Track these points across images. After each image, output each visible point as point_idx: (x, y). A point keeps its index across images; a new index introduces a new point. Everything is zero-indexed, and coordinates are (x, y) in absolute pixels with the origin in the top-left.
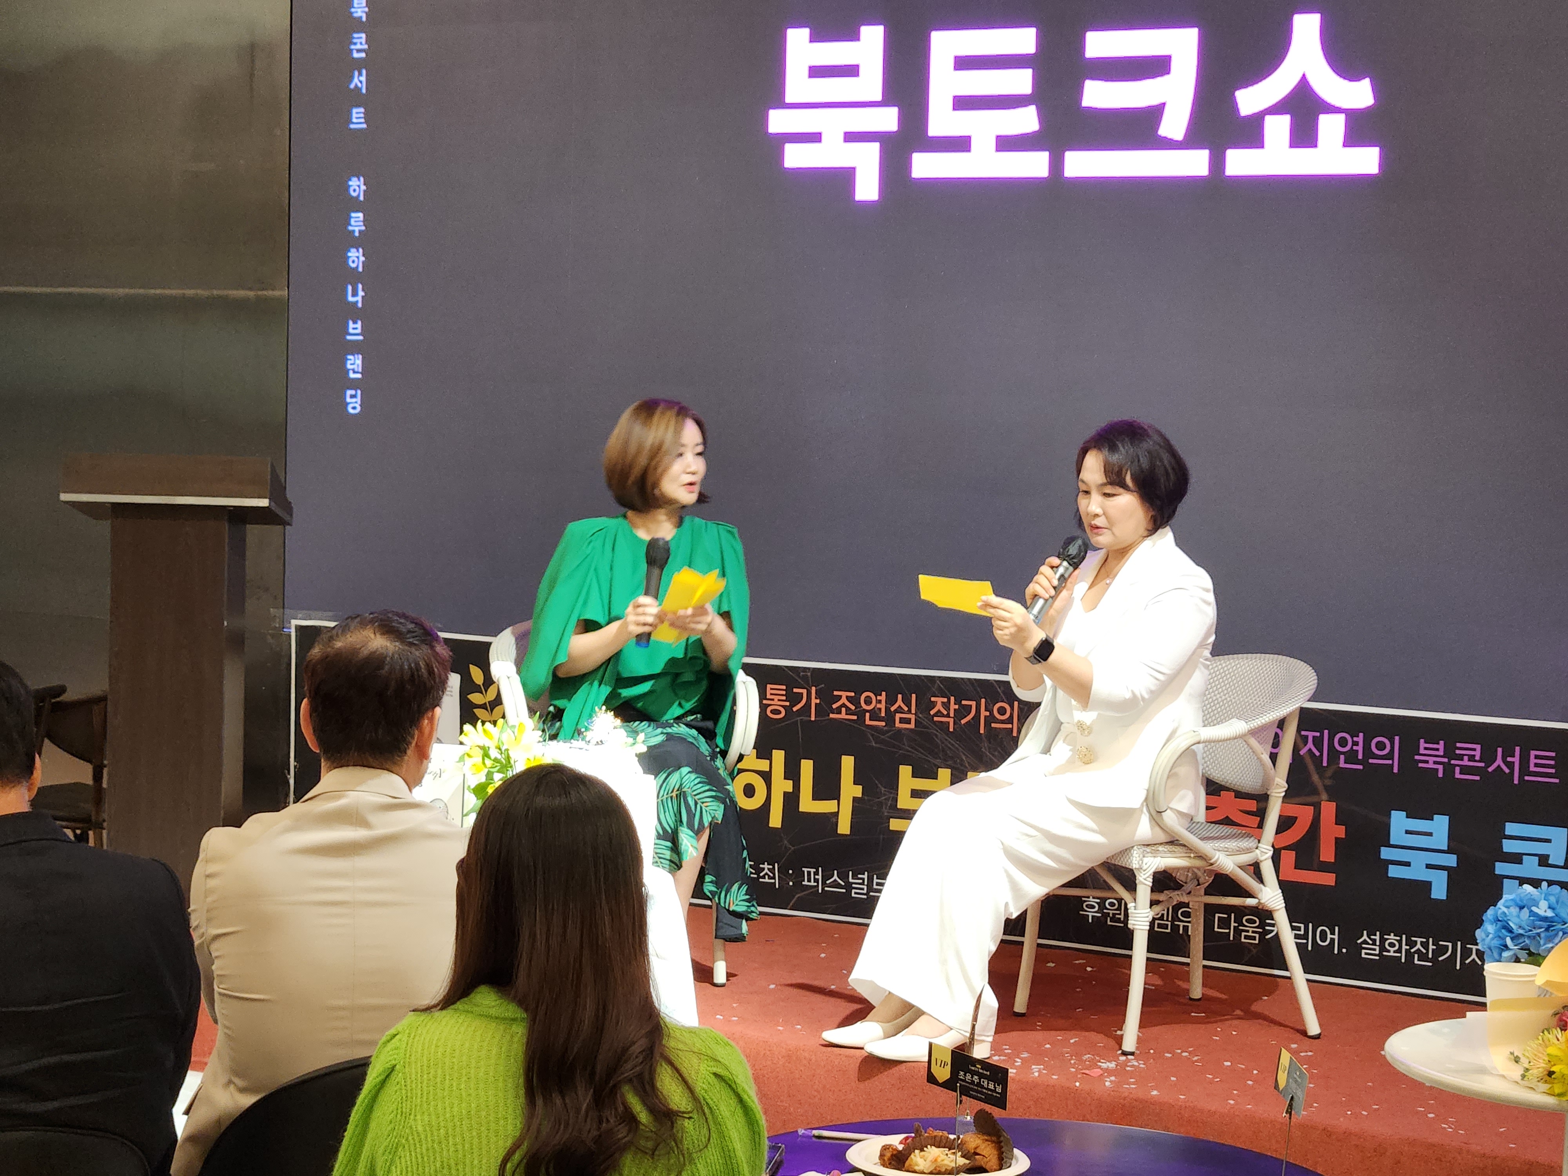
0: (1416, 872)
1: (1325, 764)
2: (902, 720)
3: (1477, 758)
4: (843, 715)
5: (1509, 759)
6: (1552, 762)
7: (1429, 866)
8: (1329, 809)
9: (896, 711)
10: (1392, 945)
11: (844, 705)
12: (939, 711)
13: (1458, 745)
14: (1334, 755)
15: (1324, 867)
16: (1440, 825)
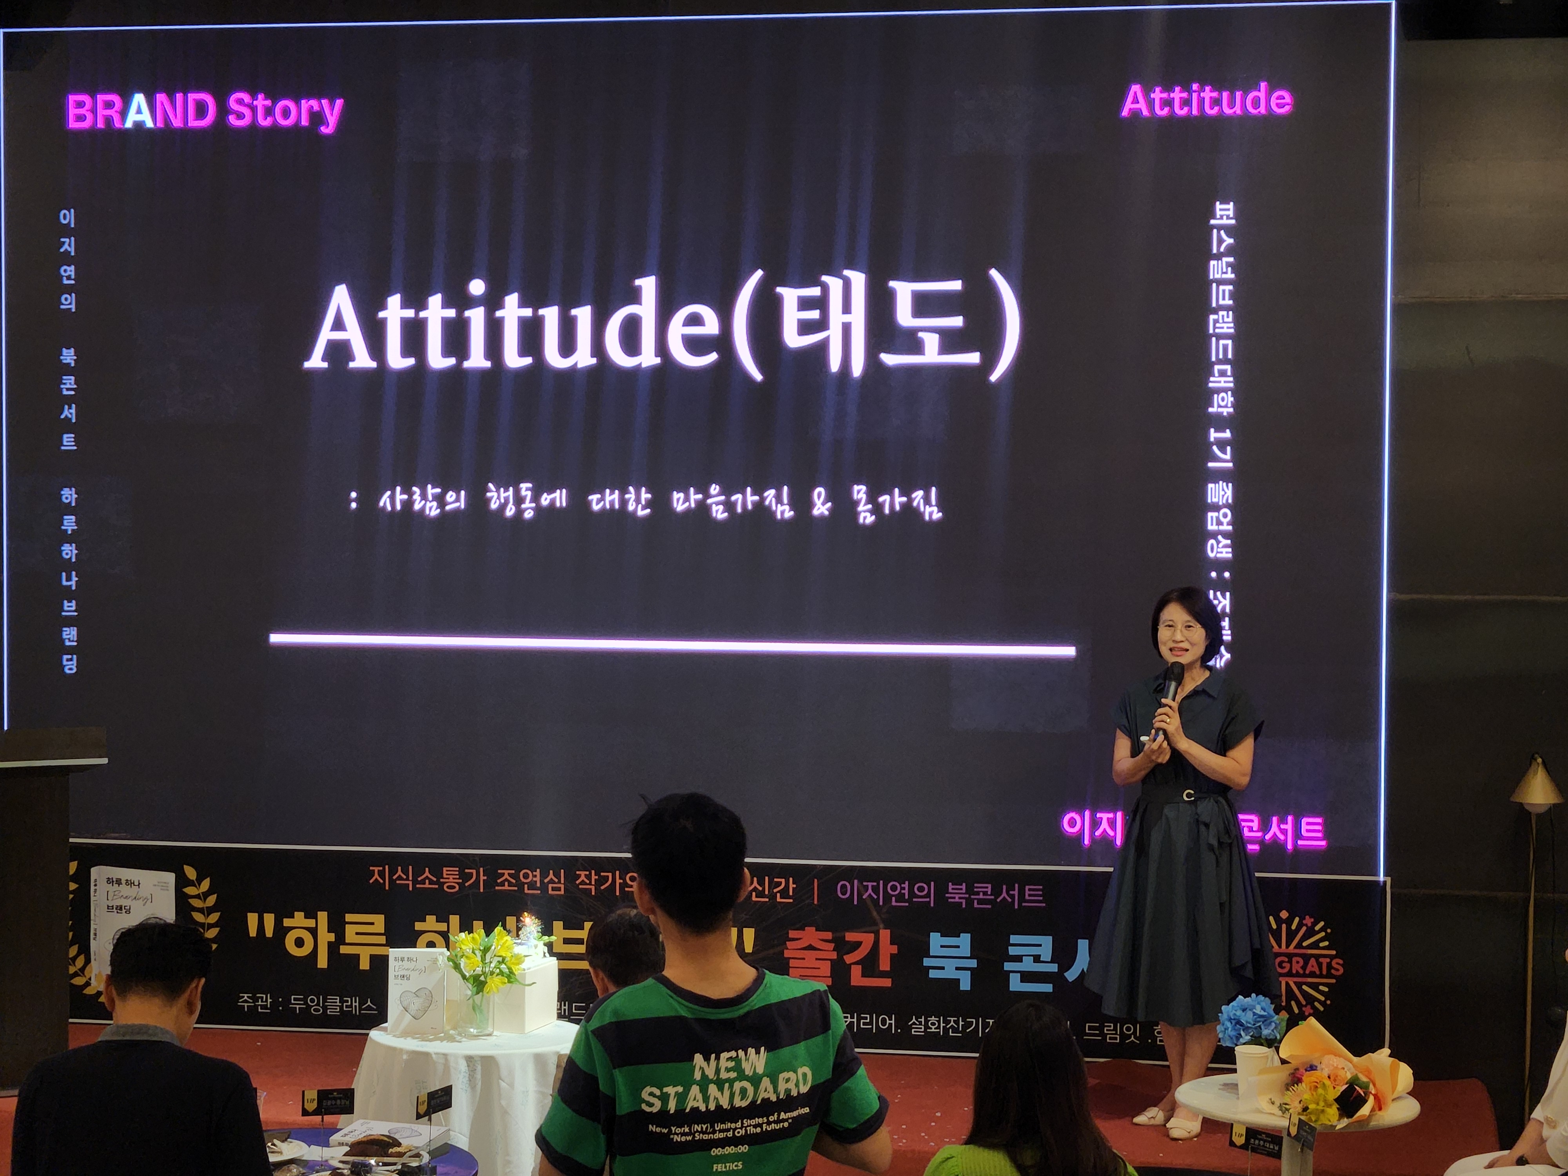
0: (949, 973)
1: (881, 903)
2: (553, 889)
3: (989, 893)
4: (506, 887)
5: (1011, 892)
6: (1041, 893)
7: (957, 969)
8: (885, 935)
9: (549, 882)
10: (933, 1024)
11: (506, 880)
13: (976, 885)
14: (887, 898)
15: (883, 975)
16: (965, 941)
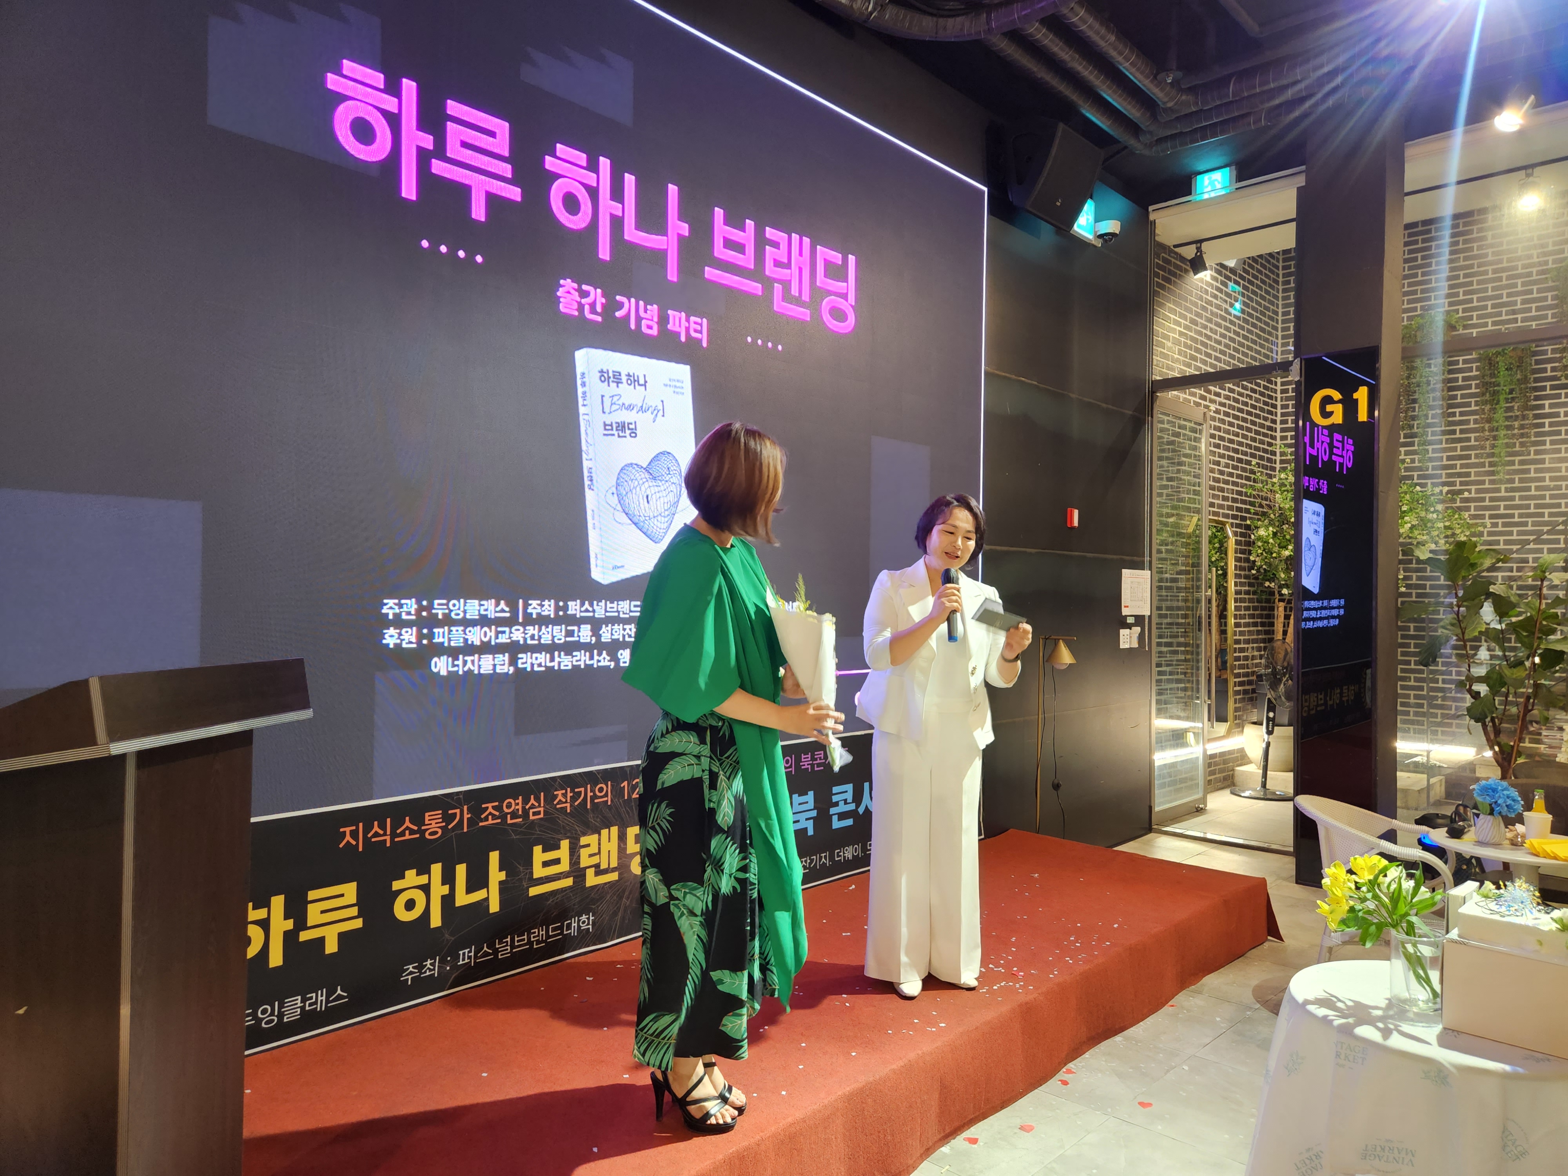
2: (534, 814)
4: (490, 821)
9: (530, 808)
11: (490, 814)
12: (560, 800)
